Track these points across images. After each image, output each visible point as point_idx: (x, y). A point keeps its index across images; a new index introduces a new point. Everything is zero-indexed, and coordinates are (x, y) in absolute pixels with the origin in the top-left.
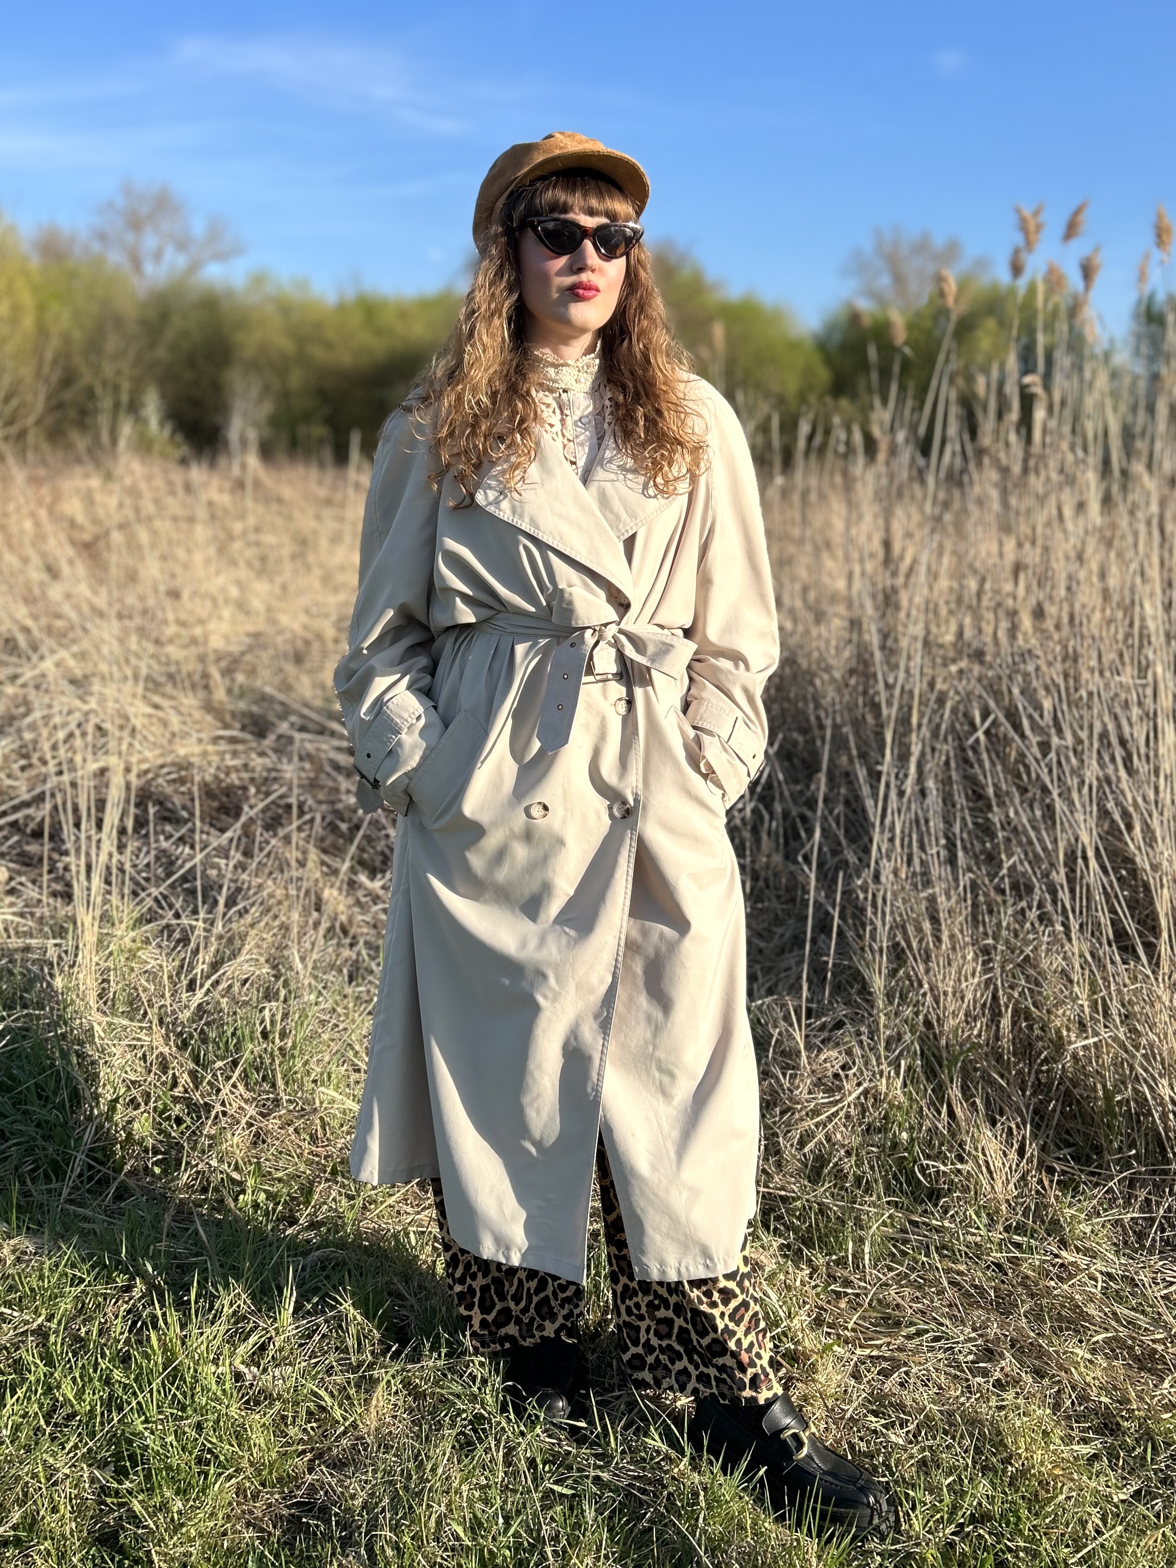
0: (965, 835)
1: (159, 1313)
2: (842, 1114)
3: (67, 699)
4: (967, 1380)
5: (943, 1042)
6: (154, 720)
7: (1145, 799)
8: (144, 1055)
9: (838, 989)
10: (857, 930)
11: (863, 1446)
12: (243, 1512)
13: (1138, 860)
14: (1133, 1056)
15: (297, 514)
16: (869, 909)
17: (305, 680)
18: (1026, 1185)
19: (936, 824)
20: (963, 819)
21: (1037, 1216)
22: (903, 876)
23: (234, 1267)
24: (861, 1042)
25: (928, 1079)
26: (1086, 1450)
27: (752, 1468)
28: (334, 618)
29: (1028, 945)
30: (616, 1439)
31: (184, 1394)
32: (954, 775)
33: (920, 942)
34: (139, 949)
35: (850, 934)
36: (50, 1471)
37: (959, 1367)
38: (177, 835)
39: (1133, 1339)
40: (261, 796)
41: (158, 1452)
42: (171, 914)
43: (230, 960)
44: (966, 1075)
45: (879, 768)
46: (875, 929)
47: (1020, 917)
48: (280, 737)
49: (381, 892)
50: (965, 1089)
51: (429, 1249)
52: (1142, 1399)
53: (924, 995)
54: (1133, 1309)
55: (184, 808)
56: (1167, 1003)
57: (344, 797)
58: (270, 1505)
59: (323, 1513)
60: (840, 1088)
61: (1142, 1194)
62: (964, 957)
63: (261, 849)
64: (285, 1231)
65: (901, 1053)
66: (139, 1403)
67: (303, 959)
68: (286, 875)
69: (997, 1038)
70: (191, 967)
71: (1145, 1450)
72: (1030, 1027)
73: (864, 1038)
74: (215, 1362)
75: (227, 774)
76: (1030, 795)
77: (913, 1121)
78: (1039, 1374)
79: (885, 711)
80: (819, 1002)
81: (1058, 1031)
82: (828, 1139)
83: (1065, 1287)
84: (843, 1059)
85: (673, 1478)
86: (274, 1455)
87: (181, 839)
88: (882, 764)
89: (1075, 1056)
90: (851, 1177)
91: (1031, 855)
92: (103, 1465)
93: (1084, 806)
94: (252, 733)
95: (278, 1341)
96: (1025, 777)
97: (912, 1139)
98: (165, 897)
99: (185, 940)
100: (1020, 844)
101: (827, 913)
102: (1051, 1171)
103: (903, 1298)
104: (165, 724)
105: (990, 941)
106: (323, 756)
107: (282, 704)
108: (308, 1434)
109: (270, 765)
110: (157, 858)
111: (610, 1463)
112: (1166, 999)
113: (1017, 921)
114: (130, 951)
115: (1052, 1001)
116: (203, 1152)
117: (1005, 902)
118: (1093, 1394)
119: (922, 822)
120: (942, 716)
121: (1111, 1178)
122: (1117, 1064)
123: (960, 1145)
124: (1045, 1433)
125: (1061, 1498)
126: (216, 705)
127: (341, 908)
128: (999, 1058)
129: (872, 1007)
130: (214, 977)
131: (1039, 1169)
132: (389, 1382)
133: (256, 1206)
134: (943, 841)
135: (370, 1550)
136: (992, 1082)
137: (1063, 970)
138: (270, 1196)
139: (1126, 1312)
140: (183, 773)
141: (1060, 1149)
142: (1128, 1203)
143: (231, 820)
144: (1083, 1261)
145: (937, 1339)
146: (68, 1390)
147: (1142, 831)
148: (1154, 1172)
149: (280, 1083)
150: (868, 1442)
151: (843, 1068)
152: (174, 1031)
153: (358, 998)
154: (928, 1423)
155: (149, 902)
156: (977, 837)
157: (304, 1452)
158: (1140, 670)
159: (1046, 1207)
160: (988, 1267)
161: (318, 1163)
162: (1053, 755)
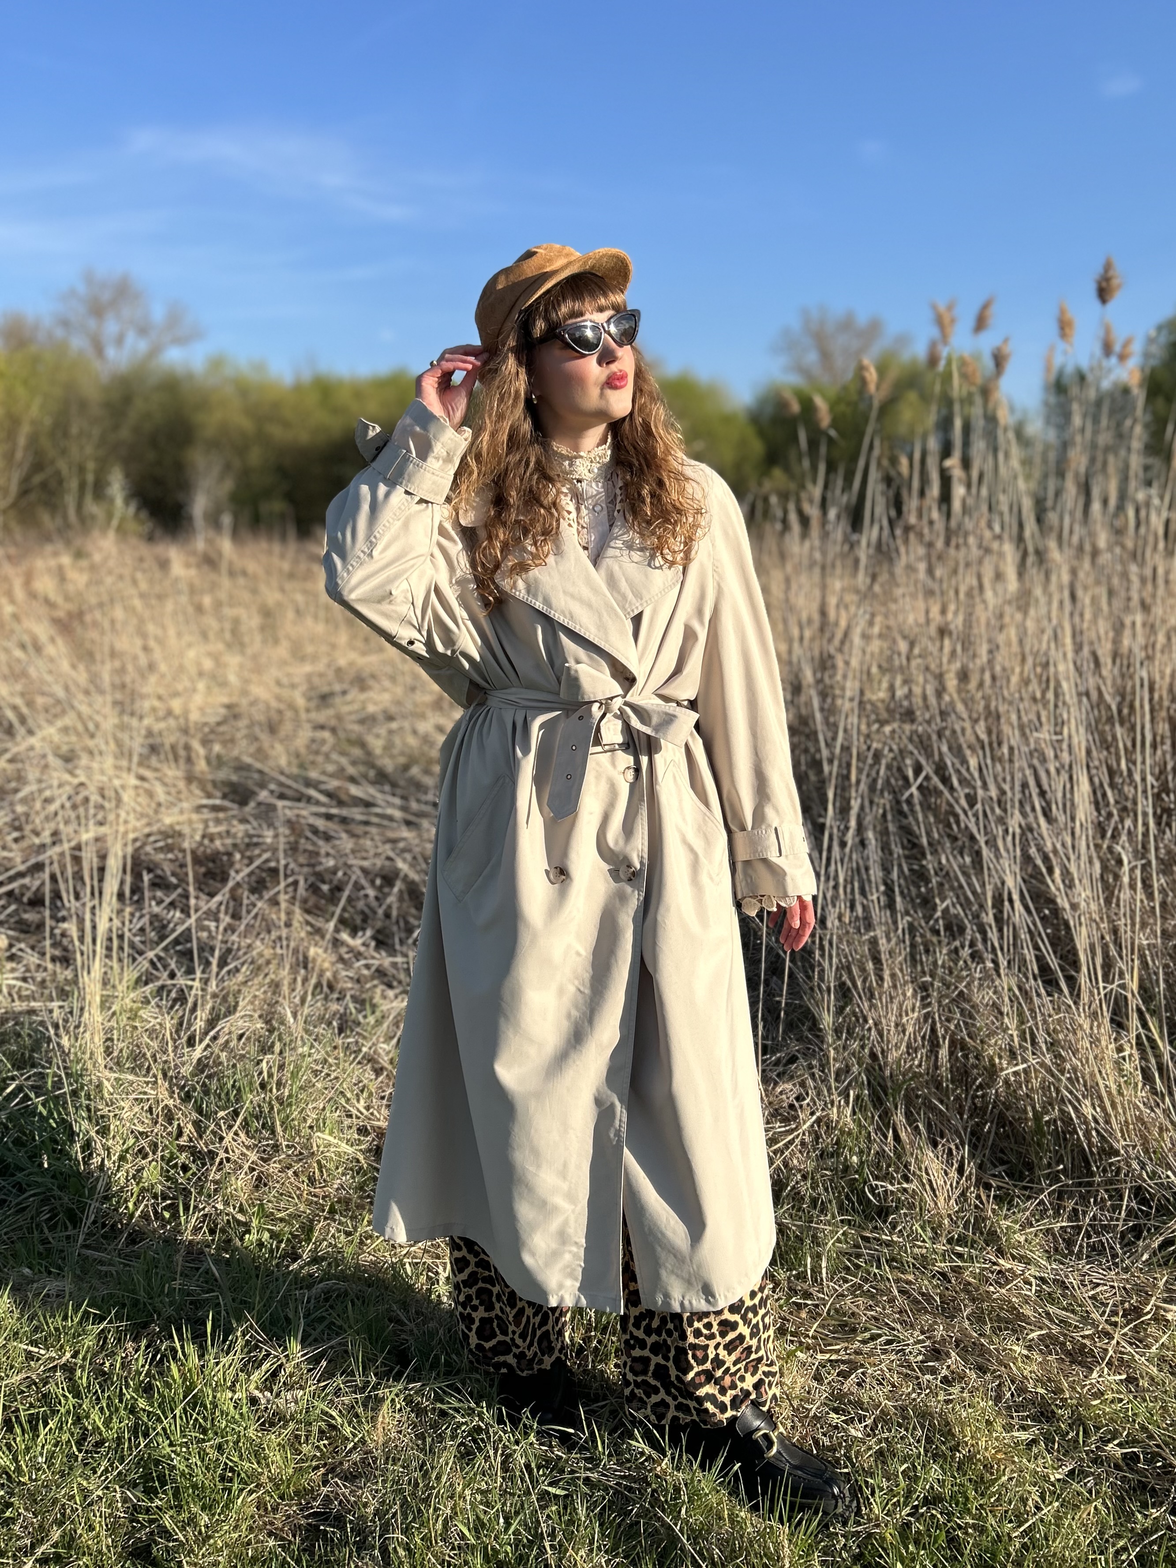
0: (902, 881)
1: (178, 1345)
2: (797, 1141)
3: (58, 774)
4: (918, 1378)
5: (888, 1073)
6: (141, 791)
7: (1063, 845)
8: (150, 1109)
9: (791, 1026)
10: (806, 972)
11: (826, 1441)
12: (265, 1524)
13: (1059, 900)
14: (1059, 1080)
15: (263, 588)
16: (817, 952)
17: (279, 748)
18: (966, 1200)
19: (876, 873)
20: (900, 866)
21: (977, 1228)
22: (847, 920)
23: (245, 1302)
24: (813, 1075)
25: (875, 1107)
26: (1023, 1436)
27: (728, 1463)
28: (304, 687)
29: (961, 982)
30: (603, 1443)
31: (205, 1419)
32: (891, 827)
33: (864, 981)
34: (139, 1009)
35: (801, 976)
36: (85, 1493)
37: (910, 1367)
38: (168, 900)
39: (1065, 1335)
40: (246, 861)
41: (183, 1474)
42: (165, 975)
43: (225, 1016)
44: (909, 1101)
45: (821, 820)
46: (823, 970)
47: (954, 956)
48: (259, 804)
49: (362, 949)
50: (908, 1115)
51: (423, 1279)
52: (1074, 1389)
53: (869, 1029)
54: (1064, 1309)
55: (174, 874)
56: (1088, 1031)
57: (324, 860)
58: (288, 1517)
59: (339, 1521)
60: (795, 1118)
61: (1070, 1204)
62: (904, 994)
63: (248, 912)
64: (288, 1266)
65: (850, 1084)
66: (164, 1429)
67: (295, 1015)
68: (274, 934)
69: (936, 1067)
70: (190, 1025)
71: (1078, 1434)
72: (966, 1057)
73: (816, 1071)
74: (232, 1388)
75: (212, 840)
76: (960, 843)
77: (863, 1145)
78: (982, 1370)
79: (826, 768)
80: (773, 1039)
81: (991, 1059)
82: (786, 1165)
83: (1003, 1291)
84: (798, 1090)
85: (657, 1476)
86: (291, 1471)
87: (172, 905)
88: (825, 817)
89: (1007, 1082)
90: (807, 1199)
91: (962, 898)
92: (134, 1485)
93: (1008, 851)
94: (233, 801)
95: (289, 1368)
96: (955, 827)
97: (862, 1163)
98: (160, 958)
99: (182, 998)
100: (952, 888)
101: (778, 956)
102: (988, 1187)
103: (858, 1306)
104: (150, 794)
105: (928, 978)
106: (303, 821)
107: (260, 772)
108: (321, 1451)
109: (252, 832)
110: (151, 923)
111: (598, 1465)
112: (1086, 1026)
113: (951, 960)
114: (131, 1010)
115: (984, 1032)
116: (209, 1196)
117: (940, 942)
118: (1030, 1386)
119: (863, 871)
120: (878, 773)
121: (1042, 1191)
122: (1045, 1088)
123: (906, 1166)
124: (989, 1423)
125: (1004, 1479)
126: (198, 775)
127: (326, 965)
128: (939, 1085)
129: (822, 1042)
130: (212, 1033)
131: (977, 1186)
132: (393, 1400)
133: (261, 1244)
134: (882, 888)
135: (384, 1550)
136: (933, 1108)
137: (994, 1003)
138: (273, 1235)
139: (1058, 1311)
140: (170, 841)
141: (995, 1166)
142: (1057, 1214)
143: (219, 885)
144: (1018, 1268)
145: (889, 1342)
146: (97, 1419)
147: (1062, 874)
148: (1080, 1184)
149: (279, 1129)
150: (831, 1437)
151: (798, 1099)
152: (176, 1085)
153: (347, 1048)
154: (883, 1418)
155: (146, 965)
156: (913, 882)
157: (317, 1468)
158: (1056, 725)
159: (984, 1220)
160: (934, 1276)
161: (316, 1203)
162: (979, 806)
